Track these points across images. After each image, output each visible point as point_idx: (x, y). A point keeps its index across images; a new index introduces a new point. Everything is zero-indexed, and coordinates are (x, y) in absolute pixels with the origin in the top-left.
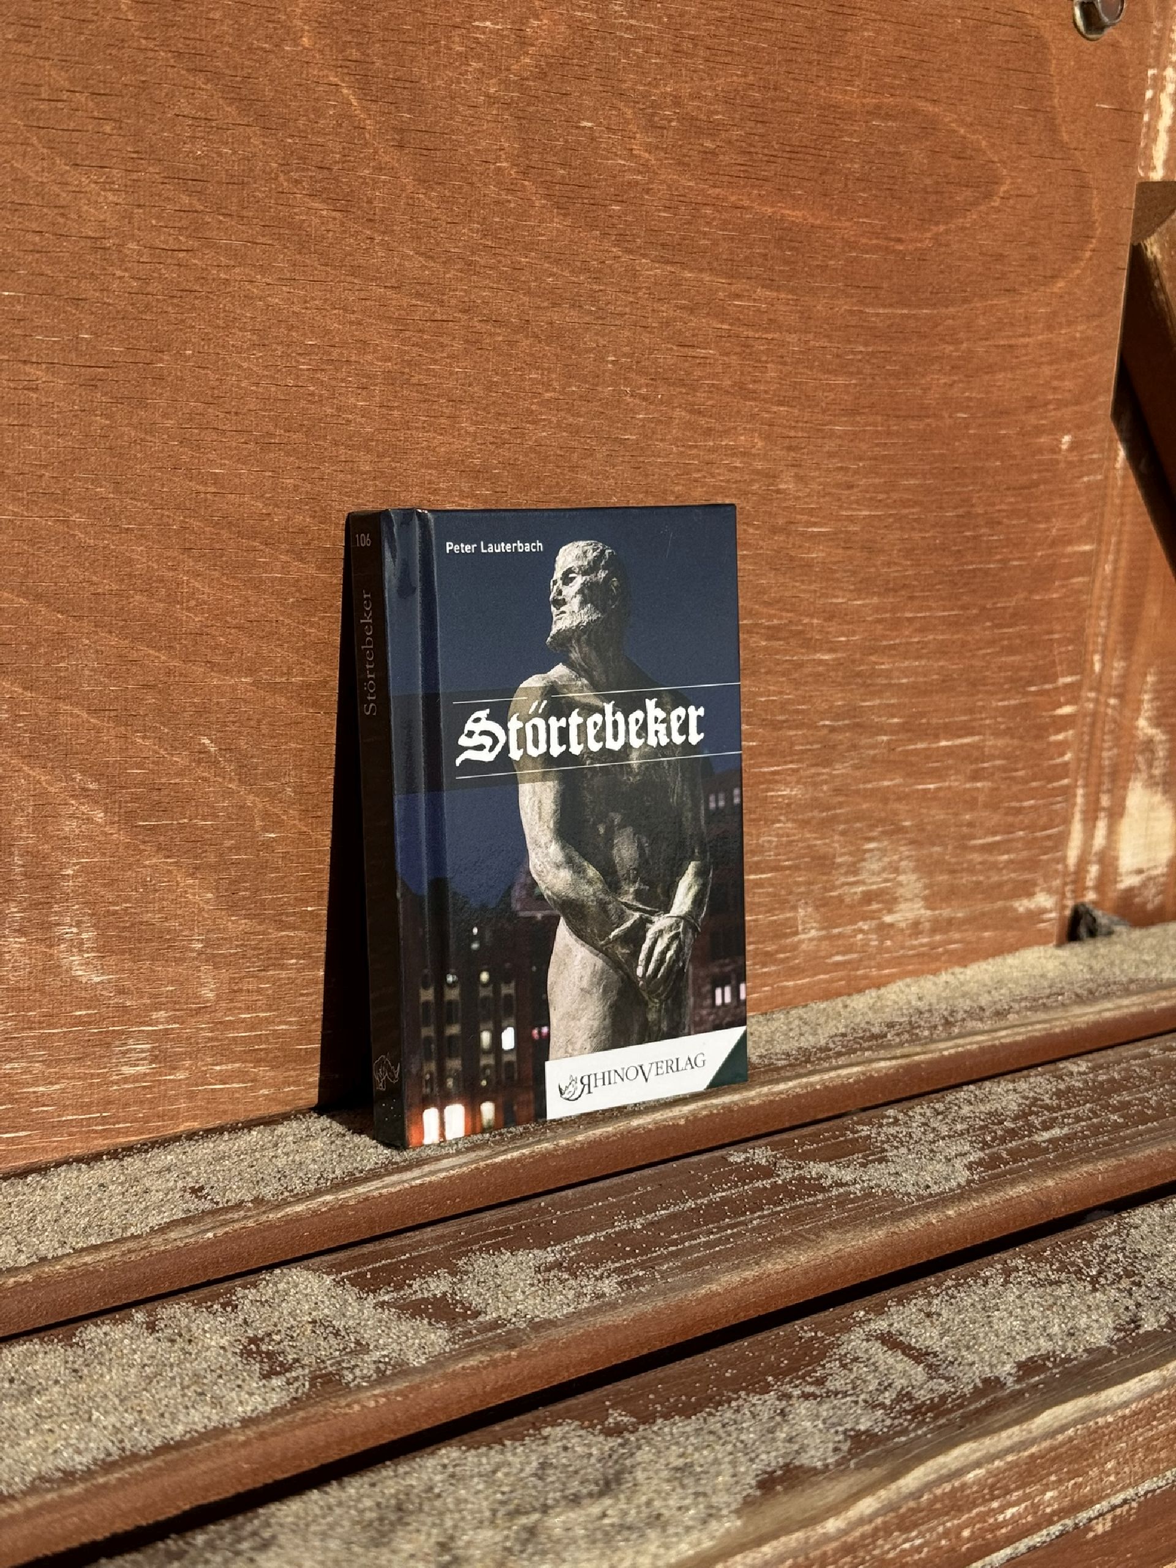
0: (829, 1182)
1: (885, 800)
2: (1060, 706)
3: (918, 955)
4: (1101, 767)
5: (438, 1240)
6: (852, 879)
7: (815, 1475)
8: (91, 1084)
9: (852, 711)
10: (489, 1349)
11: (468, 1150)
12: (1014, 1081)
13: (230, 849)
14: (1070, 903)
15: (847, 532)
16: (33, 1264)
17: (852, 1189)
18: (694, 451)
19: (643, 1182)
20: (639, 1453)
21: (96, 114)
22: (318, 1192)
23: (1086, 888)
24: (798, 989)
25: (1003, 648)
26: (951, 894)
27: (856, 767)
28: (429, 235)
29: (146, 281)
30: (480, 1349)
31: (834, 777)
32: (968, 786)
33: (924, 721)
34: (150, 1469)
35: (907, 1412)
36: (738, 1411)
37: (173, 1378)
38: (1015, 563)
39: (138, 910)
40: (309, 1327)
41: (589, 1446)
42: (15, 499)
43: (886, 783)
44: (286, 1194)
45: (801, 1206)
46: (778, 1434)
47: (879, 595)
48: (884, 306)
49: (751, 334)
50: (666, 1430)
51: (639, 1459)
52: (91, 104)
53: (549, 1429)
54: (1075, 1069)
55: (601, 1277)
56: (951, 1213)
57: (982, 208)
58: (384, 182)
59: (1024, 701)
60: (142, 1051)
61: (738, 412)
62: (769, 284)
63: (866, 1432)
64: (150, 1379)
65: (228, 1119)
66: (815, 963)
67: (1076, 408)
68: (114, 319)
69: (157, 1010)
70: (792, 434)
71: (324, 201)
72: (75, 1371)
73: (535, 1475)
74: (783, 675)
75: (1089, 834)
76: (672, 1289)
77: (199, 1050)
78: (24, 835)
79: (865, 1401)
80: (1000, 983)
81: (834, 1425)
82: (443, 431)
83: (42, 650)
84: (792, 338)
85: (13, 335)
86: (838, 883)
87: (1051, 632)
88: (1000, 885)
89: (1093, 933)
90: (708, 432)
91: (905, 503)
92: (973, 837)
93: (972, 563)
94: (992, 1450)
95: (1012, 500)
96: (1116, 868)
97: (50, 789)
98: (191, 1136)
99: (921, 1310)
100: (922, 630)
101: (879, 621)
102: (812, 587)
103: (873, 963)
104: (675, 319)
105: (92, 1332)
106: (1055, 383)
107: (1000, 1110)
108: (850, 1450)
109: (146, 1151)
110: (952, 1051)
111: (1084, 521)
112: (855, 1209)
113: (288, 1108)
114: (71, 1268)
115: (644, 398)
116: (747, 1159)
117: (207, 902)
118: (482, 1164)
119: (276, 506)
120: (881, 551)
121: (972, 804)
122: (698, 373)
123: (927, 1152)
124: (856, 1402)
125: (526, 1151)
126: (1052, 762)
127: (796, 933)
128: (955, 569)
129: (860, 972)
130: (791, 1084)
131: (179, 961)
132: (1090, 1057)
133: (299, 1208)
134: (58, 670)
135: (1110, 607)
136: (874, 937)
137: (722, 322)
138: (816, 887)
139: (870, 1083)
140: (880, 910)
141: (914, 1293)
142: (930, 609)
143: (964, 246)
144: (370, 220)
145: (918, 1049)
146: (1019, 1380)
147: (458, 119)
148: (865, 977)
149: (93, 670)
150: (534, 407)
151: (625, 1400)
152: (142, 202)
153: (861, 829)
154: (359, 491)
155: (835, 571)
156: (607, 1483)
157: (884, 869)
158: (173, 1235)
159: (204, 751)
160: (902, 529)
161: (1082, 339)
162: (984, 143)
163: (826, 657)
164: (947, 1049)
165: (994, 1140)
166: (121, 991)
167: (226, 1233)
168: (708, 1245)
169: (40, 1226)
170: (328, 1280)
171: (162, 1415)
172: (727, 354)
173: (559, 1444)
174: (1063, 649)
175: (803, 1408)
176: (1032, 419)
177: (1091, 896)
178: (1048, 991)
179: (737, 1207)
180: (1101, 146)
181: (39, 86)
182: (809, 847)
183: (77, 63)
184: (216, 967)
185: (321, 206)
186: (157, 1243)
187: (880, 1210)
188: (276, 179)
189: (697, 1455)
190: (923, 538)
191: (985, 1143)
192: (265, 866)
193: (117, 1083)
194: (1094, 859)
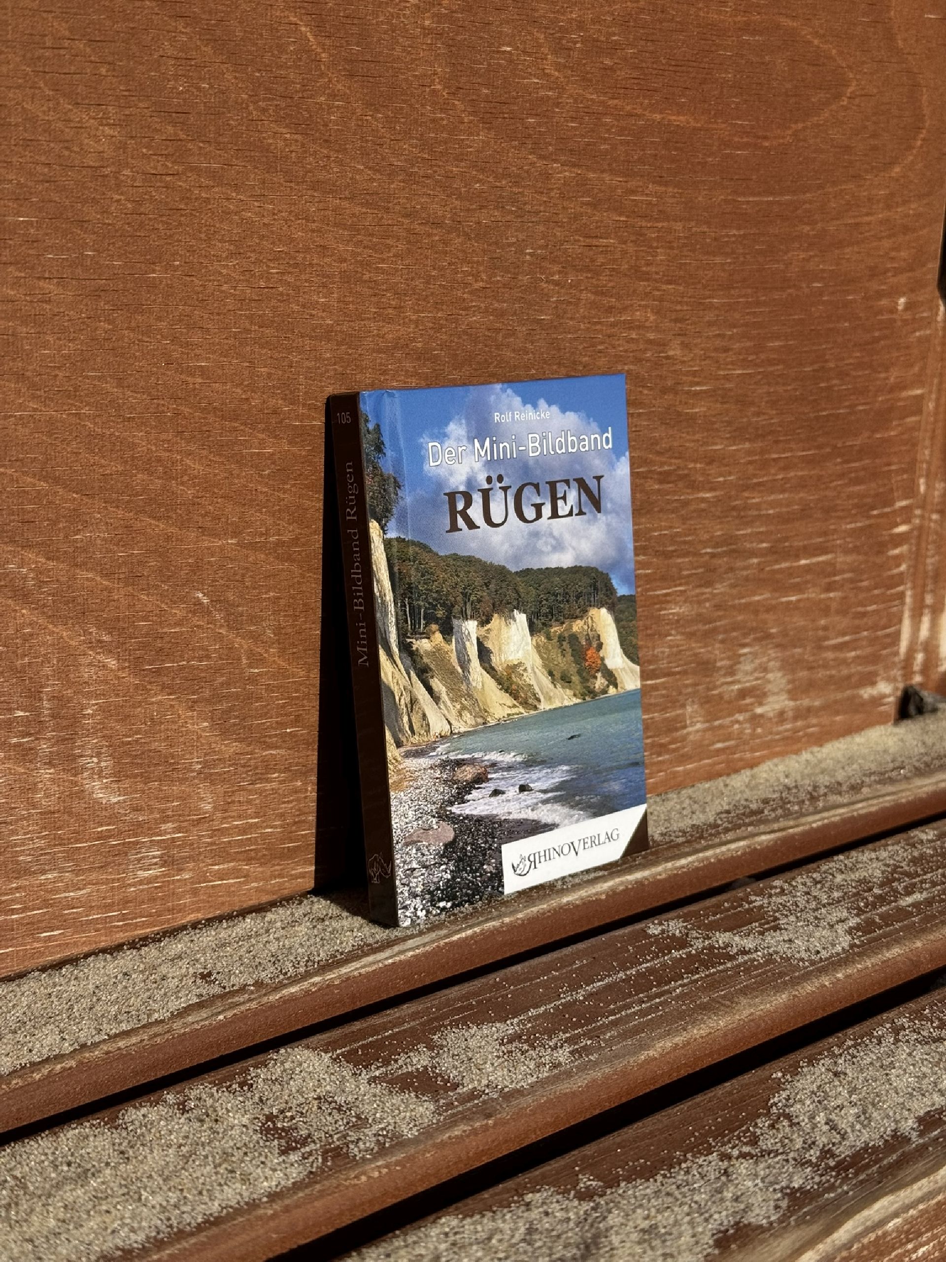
0: (735, 950)
1: (756, 612)
2: (897, 525)
3: (783, 739)
4: (926, 572)
5: (414, 1016)
6: (729, 679)
7: (763, 1232)
8: (113, 888)
9: (728, 539)
10: (470, 1119)
11: (429, 930)
12: (875, 850)
13: (222, 684)
14: (901, 686)
15: (724, 389)
16: (75, 1050)
17: (754, 955)
18: (598, 327)
19: (579, 956)
20: (610, 1216)
21: (93, 58)
22: (307, 975)
23: (913, 673)
24: (687, 773)
25: (851, 479)
26: (810, 687)
27: (733, 586)
28: (376, 151)
29: (139, 203)
30: (464, 1118)
31: (715, 595)
32: (823, 596)
33: (787, 544)
34: (195, 1244)
35: (832, 1169)
36: (687, 1172)
37: (206, 1157)
38: (861, 408)
39: (148, 740)
40: (316, 1103)
41: (566, 1210)
42: (34, 397)
43: (757, 598)
44: (281, 977)
45: (714, 974)
46: (725, 1193)
47: (749, 440)
48: (754, 195)
49: (644, 224)
50: (630, 1192)
51: (611, 1223)
52: (88, 50)
53: (530, 1195)
54: (924, 837)
55: (556, 1047)
56: (840, 975)
57: (834, 107)
58: (338, 107)
59: (867, 522)
60: (154, 857)
61: (634, 291)
62: (660, 181)
63: (800, 1188)
64: (186, 1158)
65: (226, 910)
66: (701, 751)
67: (910, 274)
68: (113, 237)
69: (164, 822)
70: (679, 307)
71: (287, 126)
72: (122, 1153)
73: (524, 1240)
74: (673, 512)
75: (916, 629)
76: (616, 1057)
77: (200, 853)
78: (50, 682)
79: (795, 1159)
80: (851, 760)
81: (772, 1184)
82: (389, 320)
83: (61, 525)
84: (678, 226)
85: (29, 255)
86: (718, 683)
87: (889, 464)
88: (849, 677)
89: (920, 711)
90: (610, 310)
91: (771, 362)
92: (827, 638)
93: (825, 409)
94: (907, 1201)
95: (858, 354)
96: (938, 654)
97: (71, 643)
98: (195, 925)
99: (828, 1070)
100: (785, 468)
101: (750, 463)
102: (697, 437)
103: (747, 747)
104: (581, 214)
105: (133, 1114)
106: (893, 254)
107: (868, 878)
108: (789, 1207)
109: (160, 941)
110: (820, 823)
111: (916, 369)
112: (760, 975)
113: (275, 897)
114: (107, 1053)
115: (557, 283)
116: (663, 931)
117: (204, 730)
118: (442, 943)
119: (253, 391)
120: (752, 403)
121: (826, 611)
122: (600, 259)
123: (812, 919)
124: (787, 1161)
125: (477, 929)
126: (889, 573)
127: (685, 727)
128: (812, 415)
129: (736, 756)
130: (690, 859)
131: (182, 781)
132: (935, 825)
133: (293, 990)
134: (76, 541)
135: (933, 438)
136: (748, 725)
137: (620, 215)
138: (700, 688)
139: (754, 854)
140: (752, 704)
141: (820, 1054)
142: (791, 450)
143: (818, 140)
144: (326, 141)
145: (791, 823)
146: (922, 1134)
147: (398, 49)
148: (741, 759)
149: (104, 539)
150: (465, 296)
151: (591, 1165)
152: (134, 134)
153: (736, 638)
154: (322, 375)
155: (714, 423)
156: (587, 1247)
157: (755, 670)
158: (190, 1019)
159: (198, 603)
160: (769, 384)
161: (914, 215)
162: (834, 52)
163: (708, 495)
164: (815, 821)
165: (866, 906)
166: (136, 809)
167: (235, 1015)
168: (643, 1013)
169: (77, 1014)
170: (326, 1057)
171: (200, 1193)
172: (625, 243)
173: (541, 1210)
174: (899, 478)
175: (743, 1167)
176: (875, 286)
177: (918, 679)
178: (891, 766)
179: (663, 977)
180: (929, 49)
181: (45, 35)
182: (696, 655)
183: (76, 14)
184: (212, 783)
185: (284, 131)
186: (178, 1026)
187: (781, 975)
188: (247, 108)
189: (659, 1217)
190: (786, 391)
191: (859, 908)
192: (250, 697)
193: (134, 885)
194: (920, 648)
